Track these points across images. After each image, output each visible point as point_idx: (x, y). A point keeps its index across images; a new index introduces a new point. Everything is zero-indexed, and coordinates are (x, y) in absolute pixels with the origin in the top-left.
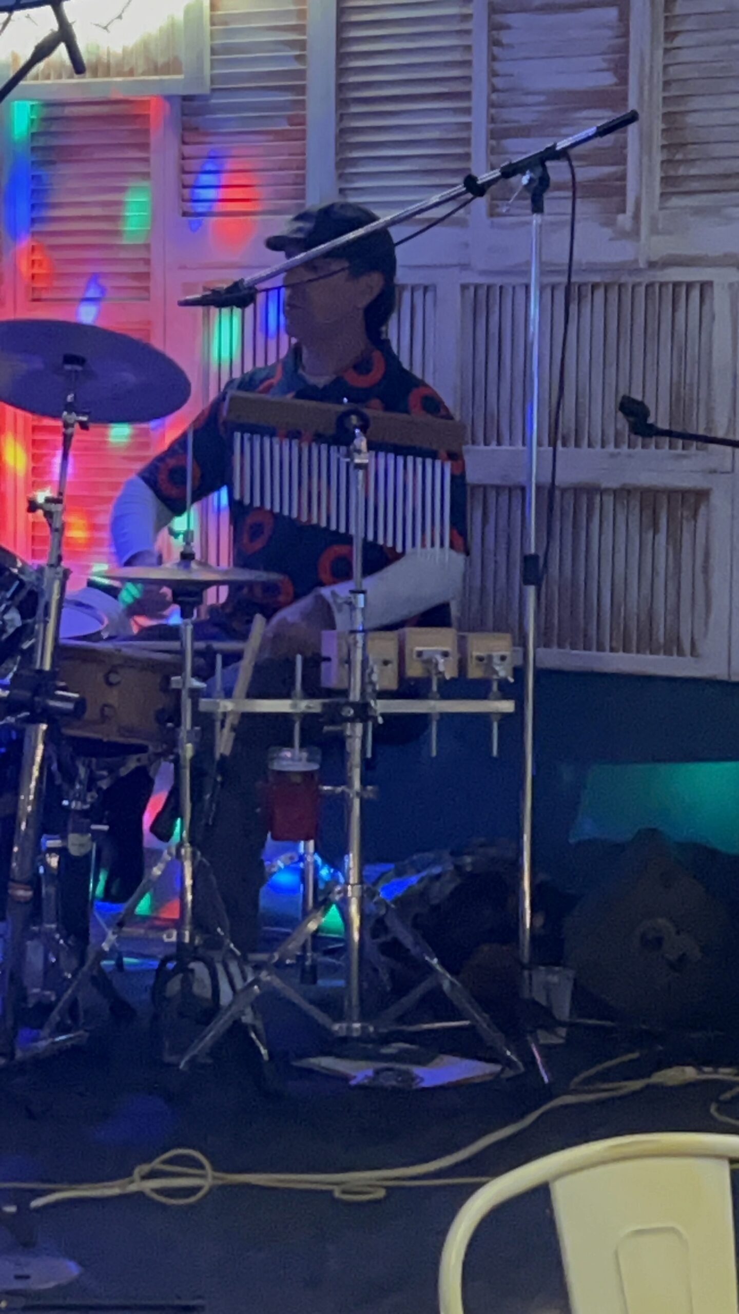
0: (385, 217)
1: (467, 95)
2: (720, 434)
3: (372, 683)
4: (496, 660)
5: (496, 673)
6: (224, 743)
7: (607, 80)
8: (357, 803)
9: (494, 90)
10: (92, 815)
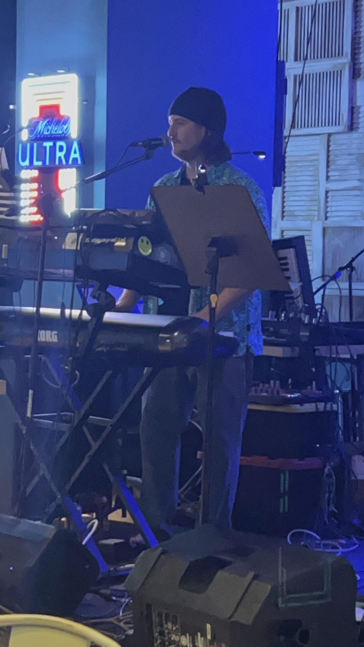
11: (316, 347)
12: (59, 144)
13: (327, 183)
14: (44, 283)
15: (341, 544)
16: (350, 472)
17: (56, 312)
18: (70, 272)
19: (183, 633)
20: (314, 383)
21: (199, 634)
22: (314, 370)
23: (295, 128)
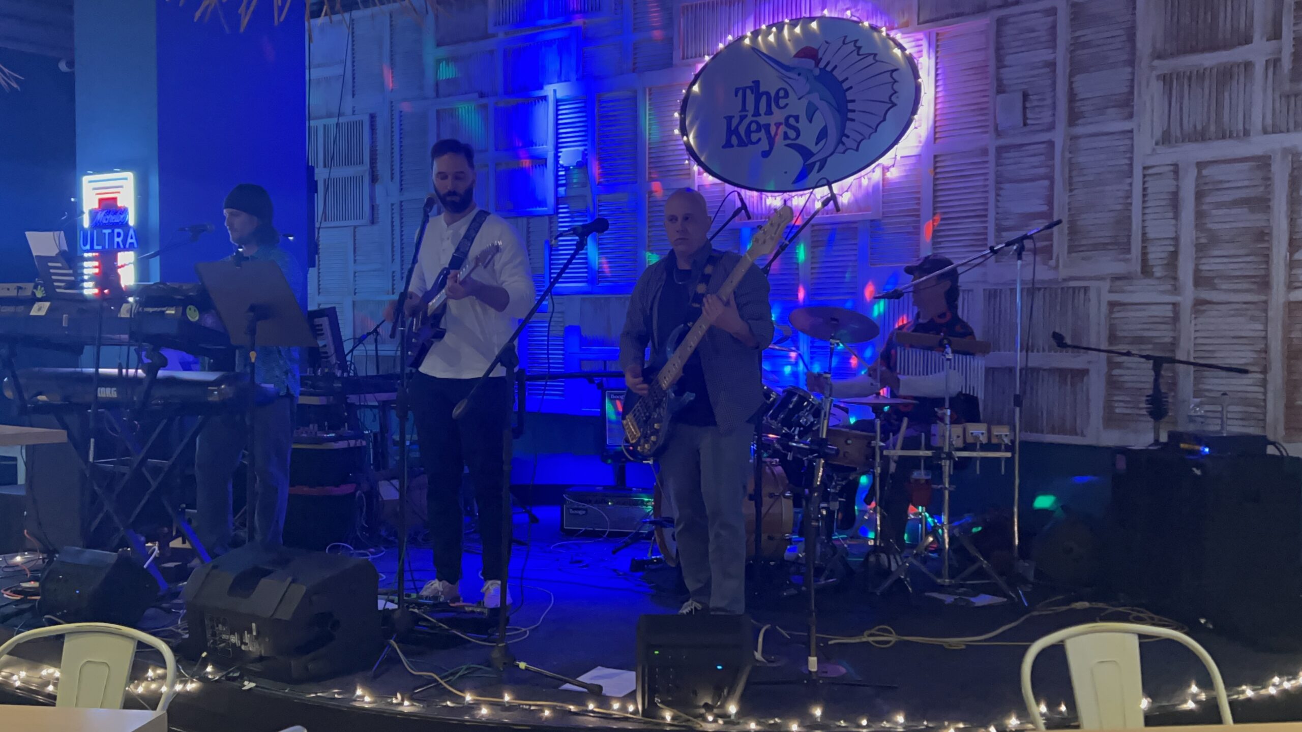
0: (956, 263)
1: (986, 216)
2: (1093, 347)
3: (953, 445)
4: (1003, 436)
5: (1003, 441)
6: (893, 467)
7: (1045, 208)
8: (947, 493)
9: (997, 213)
10: (840, 494)
11: (347, 396)
12: (116, 231)
13: (354, 266)
14: (103, 349)
15: (370, 552)
16: (378, 494)
17: (115, 371)
18: (125, 337)
19: (232, 633)
20: (346, 424)
21: (246, 632)
22: (346, 414)
23: (325, 220)
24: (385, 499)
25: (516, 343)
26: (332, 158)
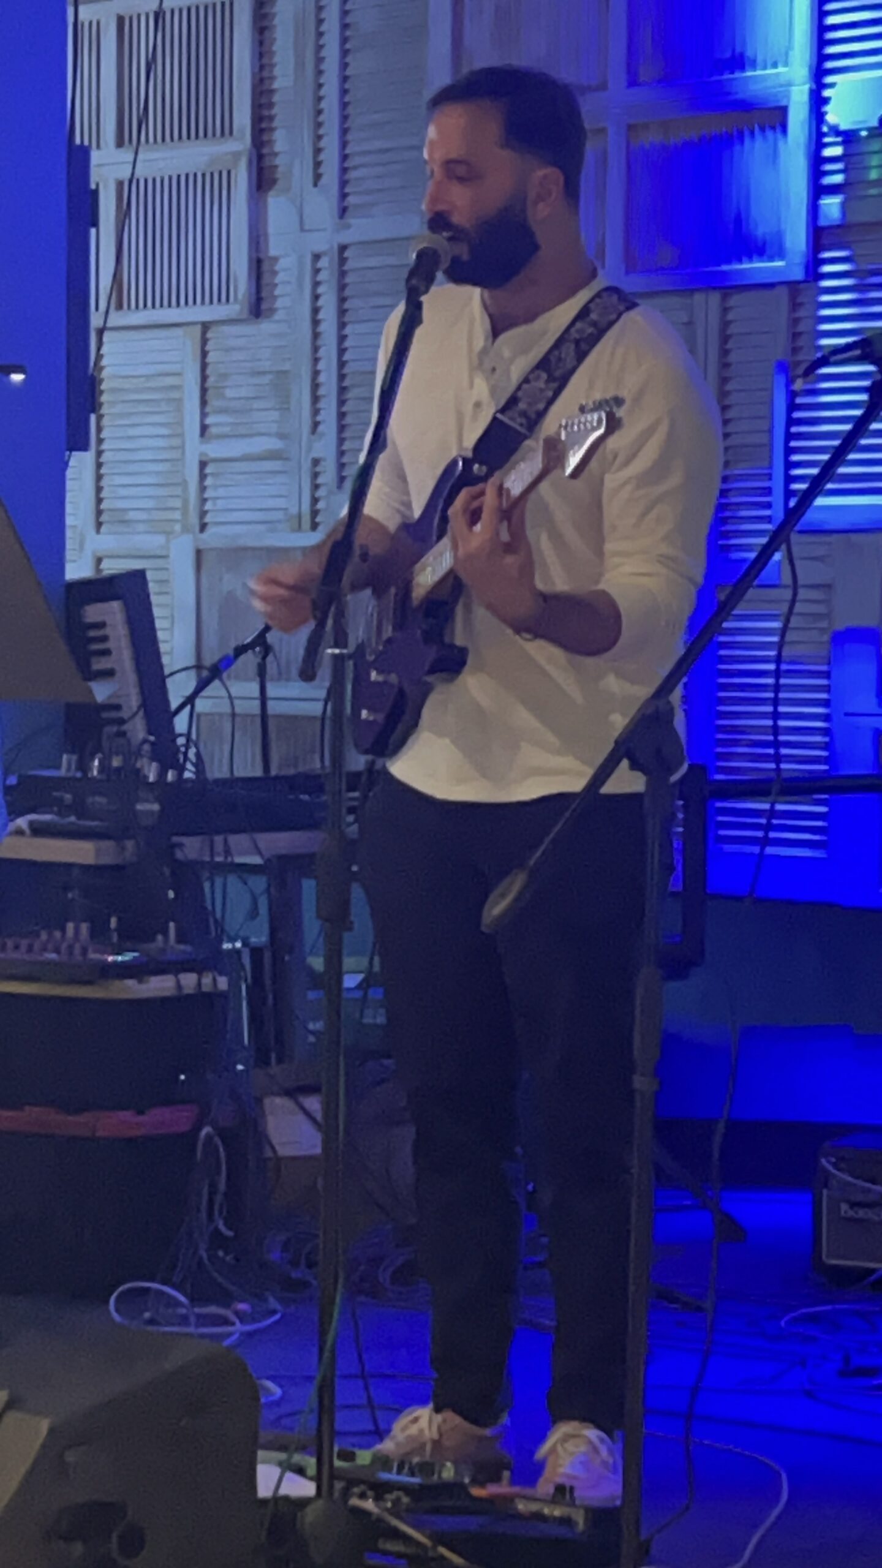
11: (175, 839)
13: (202, 443)
15: (237, 1313)
16: (262, 1139)
20: (172, 926)
22: (171, 894)
23: (120, 306)
24: (283, 1151)
25: (676, 696)
26: (143, 120)
